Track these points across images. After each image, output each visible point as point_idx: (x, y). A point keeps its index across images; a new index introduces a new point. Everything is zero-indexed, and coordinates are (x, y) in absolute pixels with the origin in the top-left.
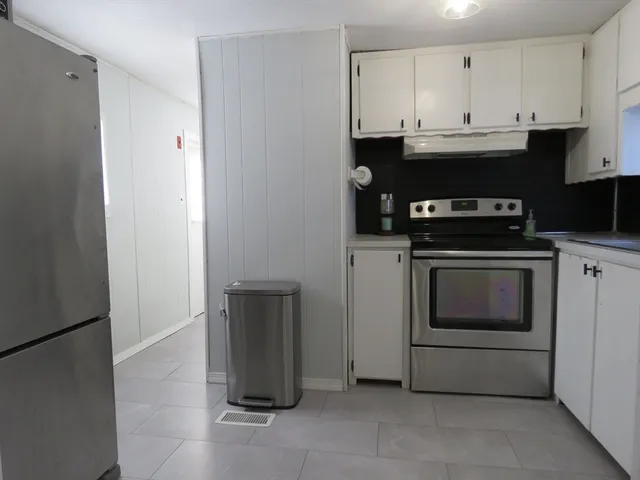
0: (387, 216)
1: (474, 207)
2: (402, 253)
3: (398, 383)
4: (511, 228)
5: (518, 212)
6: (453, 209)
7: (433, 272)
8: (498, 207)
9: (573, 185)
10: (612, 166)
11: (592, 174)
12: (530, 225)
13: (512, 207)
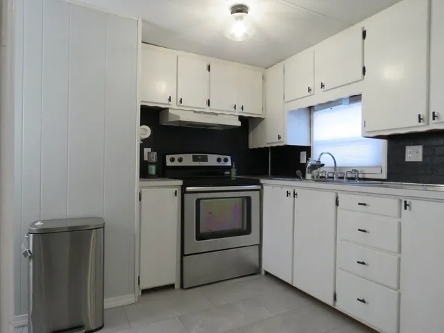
0: (152, 164)
1: (205, 159)
2: (176, 189)
3: (172, 286)
4: (226, 173)
5: (229, 163)
6: (194, 161)
7: (198, 201)
8: (219, 160)
9: (254, 149)
10: (282, 139)
11: (268, 144)
12: (234, 171)
13: (226, 160)
